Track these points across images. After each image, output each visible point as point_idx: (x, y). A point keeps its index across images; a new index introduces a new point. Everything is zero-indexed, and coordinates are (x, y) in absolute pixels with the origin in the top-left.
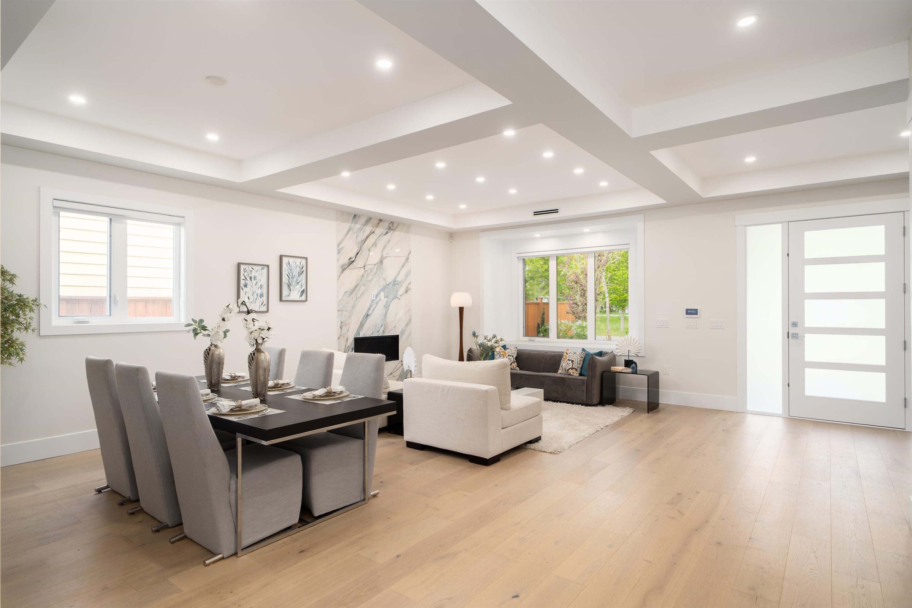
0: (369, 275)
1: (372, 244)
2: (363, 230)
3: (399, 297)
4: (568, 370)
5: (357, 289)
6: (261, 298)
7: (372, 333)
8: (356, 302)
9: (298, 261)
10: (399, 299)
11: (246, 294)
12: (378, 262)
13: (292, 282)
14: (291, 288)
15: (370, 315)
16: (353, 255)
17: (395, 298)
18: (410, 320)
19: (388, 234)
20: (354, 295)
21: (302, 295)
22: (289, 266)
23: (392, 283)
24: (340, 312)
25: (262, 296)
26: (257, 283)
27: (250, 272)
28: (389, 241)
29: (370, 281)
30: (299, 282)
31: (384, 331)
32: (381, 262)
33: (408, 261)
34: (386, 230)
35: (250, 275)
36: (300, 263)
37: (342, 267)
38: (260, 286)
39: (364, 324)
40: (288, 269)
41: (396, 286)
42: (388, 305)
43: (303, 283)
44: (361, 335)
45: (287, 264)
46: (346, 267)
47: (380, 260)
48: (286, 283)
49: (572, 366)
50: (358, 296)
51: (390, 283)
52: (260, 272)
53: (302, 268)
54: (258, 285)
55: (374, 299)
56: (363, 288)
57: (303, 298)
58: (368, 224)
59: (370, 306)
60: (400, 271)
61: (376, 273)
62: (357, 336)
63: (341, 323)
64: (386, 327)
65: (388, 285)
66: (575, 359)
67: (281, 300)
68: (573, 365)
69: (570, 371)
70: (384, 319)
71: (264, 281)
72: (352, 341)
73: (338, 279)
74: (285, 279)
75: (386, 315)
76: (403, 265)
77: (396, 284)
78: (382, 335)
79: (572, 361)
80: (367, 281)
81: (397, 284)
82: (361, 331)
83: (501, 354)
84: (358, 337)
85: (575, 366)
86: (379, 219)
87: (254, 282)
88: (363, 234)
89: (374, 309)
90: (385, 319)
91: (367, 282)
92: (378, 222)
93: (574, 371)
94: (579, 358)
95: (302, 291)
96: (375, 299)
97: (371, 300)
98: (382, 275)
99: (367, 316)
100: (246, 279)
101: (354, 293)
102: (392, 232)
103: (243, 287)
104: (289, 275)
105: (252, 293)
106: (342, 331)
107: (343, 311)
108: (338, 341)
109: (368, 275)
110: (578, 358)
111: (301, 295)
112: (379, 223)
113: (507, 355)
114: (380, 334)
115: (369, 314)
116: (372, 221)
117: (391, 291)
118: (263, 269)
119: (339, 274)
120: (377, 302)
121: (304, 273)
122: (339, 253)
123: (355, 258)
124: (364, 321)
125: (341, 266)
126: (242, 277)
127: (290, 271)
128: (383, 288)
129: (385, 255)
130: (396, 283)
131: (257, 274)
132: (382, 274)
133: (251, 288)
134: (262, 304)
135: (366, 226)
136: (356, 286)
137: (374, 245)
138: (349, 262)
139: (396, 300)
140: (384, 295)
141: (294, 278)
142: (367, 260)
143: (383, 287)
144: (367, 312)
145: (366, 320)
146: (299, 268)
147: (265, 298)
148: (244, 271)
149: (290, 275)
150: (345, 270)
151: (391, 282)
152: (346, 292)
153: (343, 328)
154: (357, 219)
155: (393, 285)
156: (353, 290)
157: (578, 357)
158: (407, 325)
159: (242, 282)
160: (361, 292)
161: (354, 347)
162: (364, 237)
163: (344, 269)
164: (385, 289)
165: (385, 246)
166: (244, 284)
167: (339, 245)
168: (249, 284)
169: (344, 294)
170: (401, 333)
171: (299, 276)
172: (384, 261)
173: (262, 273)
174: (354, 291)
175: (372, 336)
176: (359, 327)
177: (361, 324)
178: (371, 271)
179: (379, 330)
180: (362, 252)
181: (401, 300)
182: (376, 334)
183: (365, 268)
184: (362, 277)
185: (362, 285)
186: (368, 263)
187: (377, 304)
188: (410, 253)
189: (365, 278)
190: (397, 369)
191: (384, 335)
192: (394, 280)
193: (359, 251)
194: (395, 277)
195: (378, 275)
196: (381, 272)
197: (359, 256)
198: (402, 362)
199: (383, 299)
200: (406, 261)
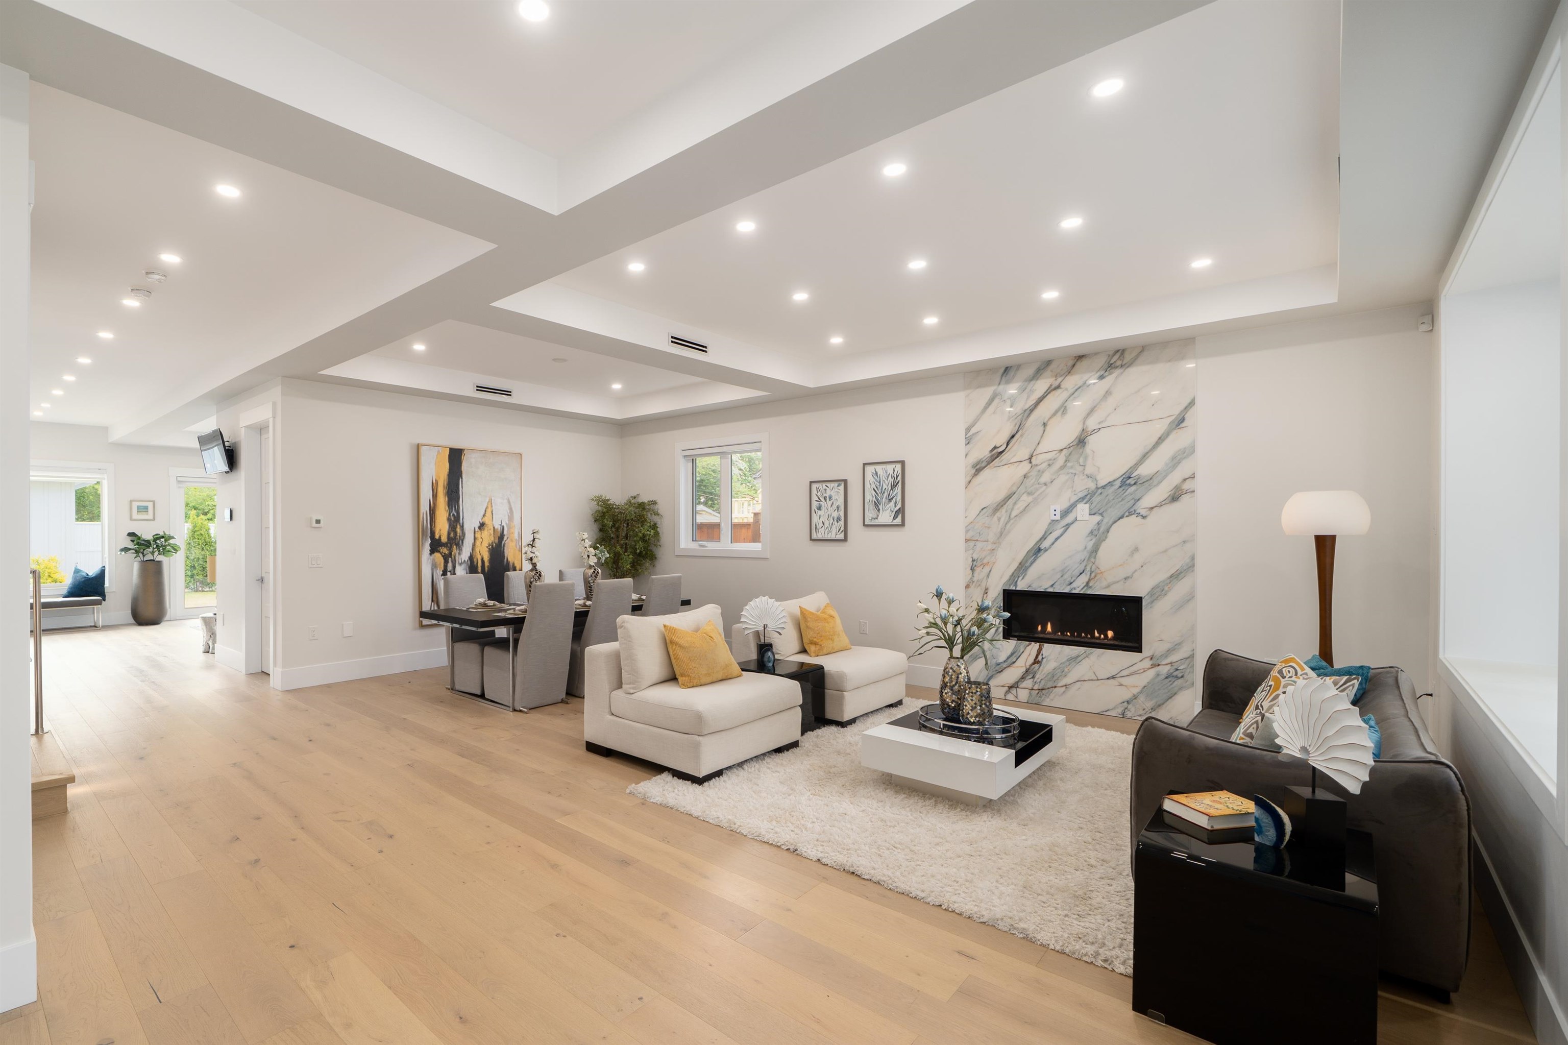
0: (1043, 472)
1: (1053, 411)
2: (1027, 390)
3: (1143, 512)
5: (1011, 502)
6: (837, 522)
7: (1052, 586)
8: (1008, 526)
9: (890, 468)
10: (1144, 517)
11: (820, 518)
12: (1071, 445)
13: (882, 498)
14: (881, 507)
15: (1047, 550)
16: (1001, 440)
17: (1127, 514)
18: (1190, 567)
19: (1105, 379)
20: (1003, 513)
21: (897, 517)
22: (876, 477)
23: (1118, 483)
24: (971, 544)
25: (839, 519)
26: (833, 503)
27: (824, 491)
28: (1108, 393)
29: (1045, 484)
30: (892, 498)
31: (1088, 583)
32: (1081, 442)
33: (1182, 425)
34: (1097, 372)
35: (825, 495)
36: (894, 471)
37: (974, 466)
38: (837, 507)
39: (1030, 566)
40: (875, 482)
41: (1134, 488)
42: (1102, 530)
43: (898, 500)
44: (1022, 586)
45: (874, 475)
46: (984, 465)
47: (1078, 440)
48: (872, 501)
50: (1014, 514)
51: (1109, 482)
52: (836, 490)
53: (897, 477)
54: (835, 507)
55: (1057, 518)
56: (1026, 499)
57: (898, 521)
58: (1042, 374)
59: (1045, 532)
60: (1147, 453)
61: (1063, 467)
62: (1010, 585)
63: (973, 561)
64: (1095, 576)
65: (1103, 487)
67: (864, 525)
70: (1089, 558)
71: (840, 501)
72: (997, 595)
73: (966, 488)
74: (869, 496)
75: (1095, 550)
76: (1160, 438)
77: (1133, 482)
78: (1081, 592)
80: (1039, 484)
81: (1135, 484)
82: (1020, 578)
84: (1014, 588)
86: (1075, 357)
87: (830, 503)
88: (1028, 397)
89: (1057, 539)
90: (1093, 560)
92: (1071, 363)
95: (896, 511)
97: (1049, 521)
98: (1084, 469)
99: (1037, 551)
100: (820, 499)
101: (1003, 510)
102: (1117, 372)
103: (817, 510)
104: (876, 489)
105: (827, 516)
106: (976, 574)
107: (977, 540)
108: (966, 592)
109: (1041, 472)
111: (894, 518)
112: (1074, 365)
114: (1075, 589)
115: (1042, 547)
116: (1053, 366)
117: (1113, 499)
118: (838, 486)
119: (969, 479)
120: (1067, 525)
121: (900, 484)
122: (968, 443)
123: (1007, 445)
124: (1030, 561)
125: (972, 464)
126: (814, 498)
127: (878, 484)
128: (1086, 496)
129: (1090, 428)
130: (1131, 481)
131: (833, 493)
132: (1084, 466)
133: (826, 511)
134: (839, 530)
135: (1037, 380)
136: (1009, 497)
137: (1060, 413)
138: (992, 456)
139: (1132, 520)
140: (1090, 509)
141: (884, 493)
142: (1040, 444)
143: (1085, 494)
144: (1036, 544)
145: (1035, 560)
146: (892, 477)
147: (842, 523)
148: (817, 491)
149: (878, 490)
150: (982, 472)
151: (1114, 481)
152: (984, 508)
153: (978, 570)
154: (1011, 373)
155: (1120, 487)
156: (1001, 504)
158: (1176, 576)
159: (815, 504)
160: (1021, 505)
161: (1002, 605)
162: (1032, 402)
163: (978, 468)
164: (1092, 497)
165: (1095, 407)
166: (818, 506)
167: (968, 430)
168: (823, 505)
169: (980, 512)
170: (1151, 593)
171: (892, 489)
172: (1092, 441)
173: (839, 491)
174: (1002, 506)
175: (1051, 590)
176: (1015, 570)
177: (1020, 566)
178: (1049, 465)
179: (1074, 581)
180: (1026, 431)
181: (1148, 519)
182: (1062, 588)
183: (1033, 460)
184: (1026, 479)
185: (1023, 494)
186: (1040, 449)
187: (1069, 527)
188: (1192, 403)
189: (1034, 480)
190: (1138, 672)
191: (1088, 593)
192: (1124, 476)
193: (1017, 431)
194: (1131, 468)
195: (1071, 471)
196: (1082, 464)
197: (1017, 440)
198: (1154, 661)
199: (1087, 517)
200: (1174, 426)
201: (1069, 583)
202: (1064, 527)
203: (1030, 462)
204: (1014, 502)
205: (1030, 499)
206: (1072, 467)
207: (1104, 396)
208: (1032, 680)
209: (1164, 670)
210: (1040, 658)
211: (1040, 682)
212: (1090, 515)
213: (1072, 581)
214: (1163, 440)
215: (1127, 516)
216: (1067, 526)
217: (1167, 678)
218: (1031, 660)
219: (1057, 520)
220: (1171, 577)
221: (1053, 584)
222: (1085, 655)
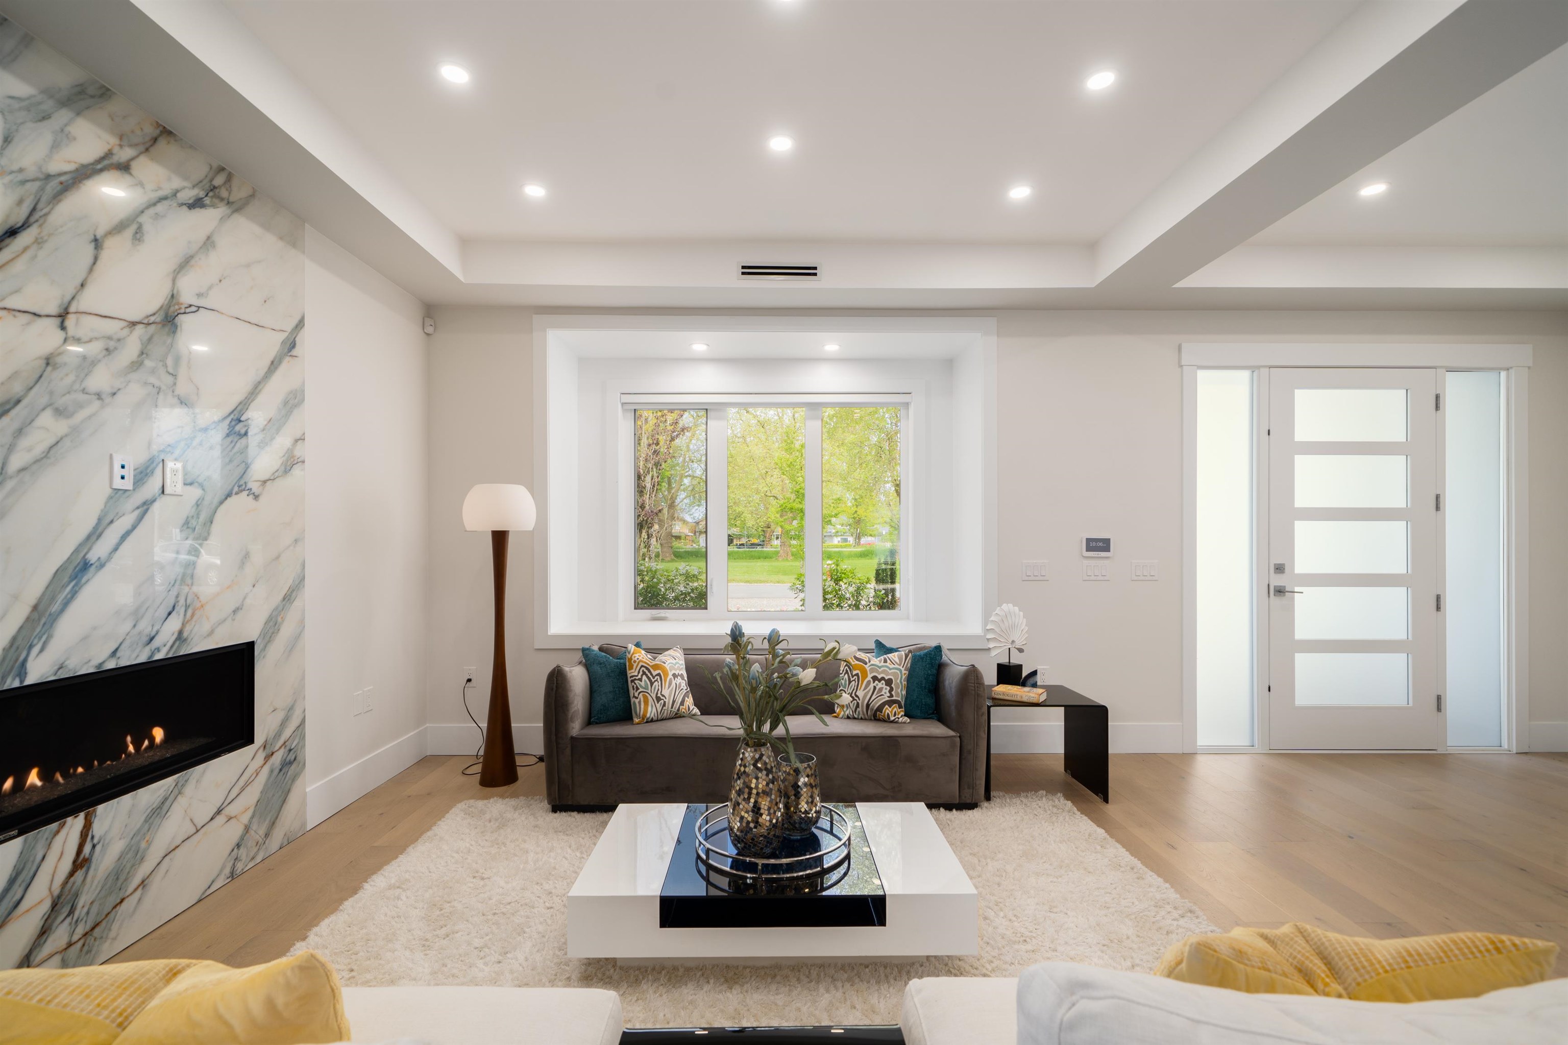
0: (95, 364)
2: (51, 123)
3: (255, 487)
4: (880, 708)
7: (112, 653)
10: (256, 497)
12: (152, 319)
15: (102, 567)
17: (236, 489)
18: (299, 584)
19: (203, 211)
23: (222, 427)
28: (210, 243)
29: (99, 396)
31: (178, 632)
32: (169, 322)
33: (294, 352)
34: (194, 187)
39: (61, 611)
41: (242, 441)
42: (200, 517)
44: (39, 671)
47: (162, 313)
49: (889, 695)
50: (18, 462)
51: (212, 423)
55: (128, 484)
56: (53, 425)
58: (88, 108)
59: (99, 519)
60: (259, 383)
61: (136, 365)
64: (192, 615)
65: (204, 430)
66: (894, 674)
68: (893, 693)
69: (887, 711)
70: (182, 580)
75: (190, 561)
76: (272, 362)
77: (240, 431)
78: (170, 656)
79: (889, 682)
80: (84, 391)
81: (243, 434)
82: (35, 650)
83: (651, 674)
84: (16, 684)
85: (897, 695)
86: (158, 125)
88: (54, 145)
89: (124, 537)
90: (187, 582)
91: (81, 397)
92: (152, 130)
93: (895, 708)
94: (904, 672)
96: (131, 488)
97: (107, 491)
98: (175, 384)
99: (81, 569)
102: (220, 211)
109: (90, 363)
110: (901, 671)
112: (157, 141)
113: (670, 676)
114: (158, 650)
115: (92, 557)
117: (217, 457)
120: (144, 503)
124: (61, 598)
128: (178, 441)
129: (187, 297)
130: (238, 428)
132: (174, 376)
135: (78, 114)
137: (127, 233)
139: (241, 501)
140: (185, 473)
142: (82, 285)
143: (176, 437)
144: (77, 551)
145: (74, 594)
151: (218, 421)
155: (226, 435)
157: (901, 667)
158: (288, 598)
162: (58, 164)
164: (186, 446)
165: (192, 257)
170: (265, 634)
172: (185, 322)
175: (111, 665)
176: (21, 628)
177: (36, 615)
178: (107, 350)
179: (157, 633)
180: (50, 235)
181: (261, 499)
182: (134, 655)
183: (70, 321)
184: (49, 368)
185: (44, 409)
186: (86, 301)
187: (147, 510)
188: (300, 324)
189: (72, 378)
190: (248, 783)
191: (181, 654)
192: (232, 416)
193: (25, 225)
194: (240, 403)
195: (152, 380)
196: (171, 370)
197: (26, 249)
198: (268, 751)
199: (179, 488)
200: (286, 350)
201: (147, 639)
202: (138, 508)
203: (63, 327)
204: (16, 425)
205: (60, 427)
206: (153, 371)
207: (205, 243)
208: (69, 920)
209: (277, 759)
210: (87, 849)
211: (88, 913)
212: (185, 484)
213: (153, 634)
214: (276, 368)
215: (237, 494)
216: (145, 507)
217: (281, 770)
218: (66, 865)
219: (126, 490)
220: (284, 599)
221: (117, 650)
222: (176, 791)
